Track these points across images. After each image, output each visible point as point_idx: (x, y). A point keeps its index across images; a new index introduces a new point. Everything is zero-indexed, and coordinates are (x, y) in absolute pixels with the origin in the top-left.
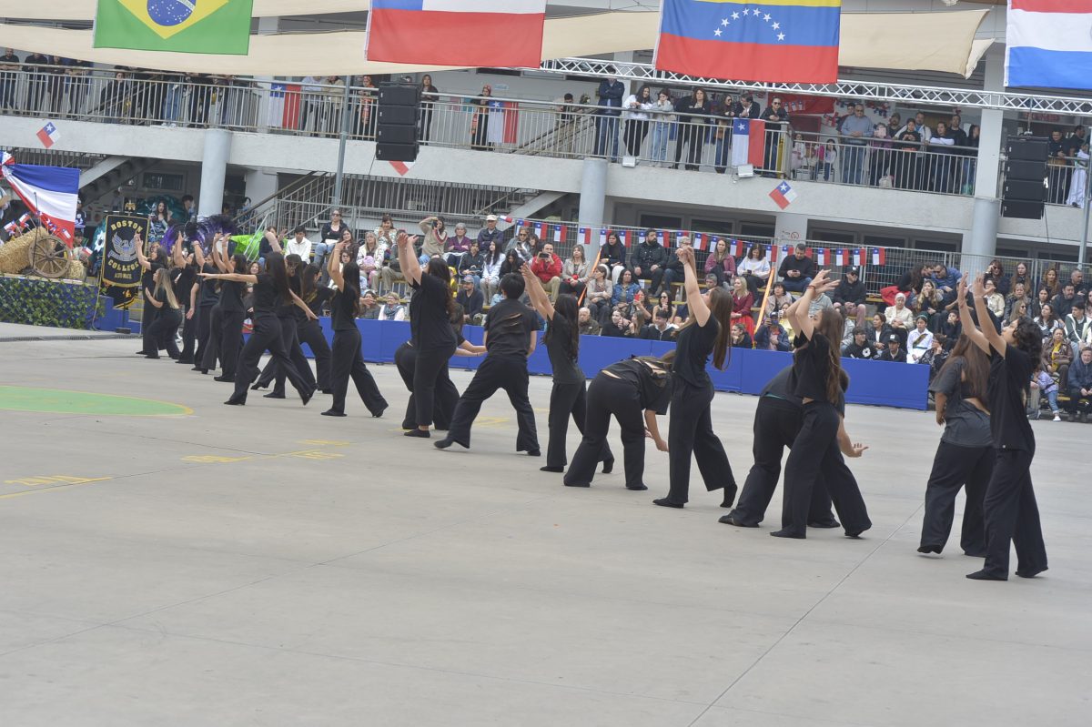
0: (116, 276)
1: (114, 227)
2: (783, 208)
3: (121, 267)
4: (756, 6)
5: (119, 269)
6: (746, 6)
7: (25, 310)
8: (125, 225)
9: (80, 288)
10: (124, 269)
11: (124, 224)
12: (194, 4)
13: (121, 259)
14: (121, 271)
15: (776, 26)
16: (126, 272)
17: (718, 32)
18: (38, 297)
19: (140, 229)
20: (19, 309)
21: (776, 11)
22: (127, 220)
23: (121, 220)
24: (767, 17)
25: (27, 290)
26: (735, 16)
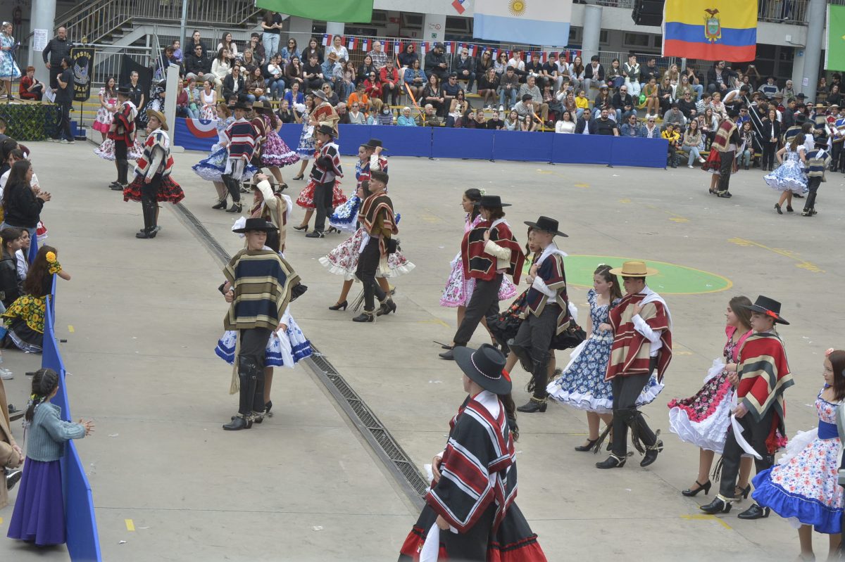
0: (77, 96)
1: (75, 58)
2: (461, 13)
3: (81, 88)
5: (79, 90)
7: (23, 130)
8: (82, 55)
9: (54, 108)
10: (83, 90)
11: (81, 53)
13: (80, 82)
14: (81, 92)
16: (84, 92)
18: (30, 118)
19: (90, 57)
20: (19, 129)
22: (83, 50)
23: (79, 51)
25: (24, 112)
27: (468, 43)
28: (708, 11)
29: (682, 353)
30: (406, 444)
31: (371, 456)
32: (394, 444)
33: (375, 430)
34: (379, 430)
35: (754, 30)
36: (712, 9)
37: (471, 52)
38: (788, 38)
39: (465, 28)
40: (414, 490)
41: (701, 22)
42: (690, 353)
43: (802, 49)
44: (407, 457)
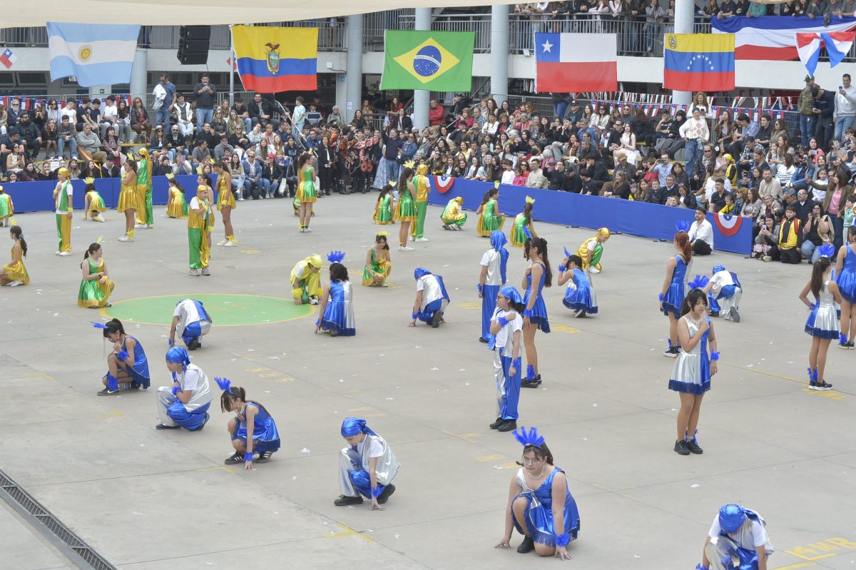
4: (703, 54)
6: (700, 54)
12: (440, 61)
15: (710, 63)
17: (689, 68)
21: (711, 55)
24: (707, 59)
26: (694, 59)
27: (20, 97)
28: (269, 45)
29: (285, 380)
30: (42, 499)
31: (12, 514)
32: (30, 499)
33: (9, 488)
34: (13, 488)
35: (315, 60)
36: (274, 44)
37: (24, 105)
38: (329, 65)
39: (12, 82)
40: (63, 542)
41: (264, 57)
42: (292, 380)
43: (342, 75)
44: (46, 510)
